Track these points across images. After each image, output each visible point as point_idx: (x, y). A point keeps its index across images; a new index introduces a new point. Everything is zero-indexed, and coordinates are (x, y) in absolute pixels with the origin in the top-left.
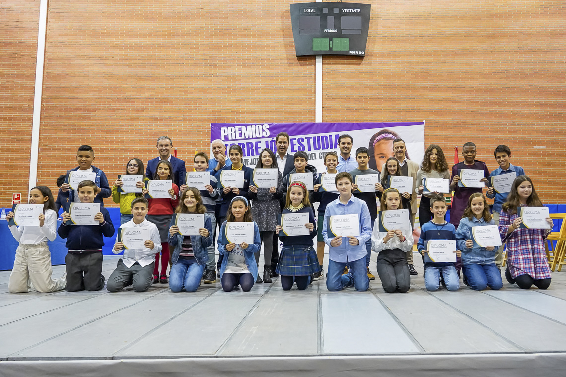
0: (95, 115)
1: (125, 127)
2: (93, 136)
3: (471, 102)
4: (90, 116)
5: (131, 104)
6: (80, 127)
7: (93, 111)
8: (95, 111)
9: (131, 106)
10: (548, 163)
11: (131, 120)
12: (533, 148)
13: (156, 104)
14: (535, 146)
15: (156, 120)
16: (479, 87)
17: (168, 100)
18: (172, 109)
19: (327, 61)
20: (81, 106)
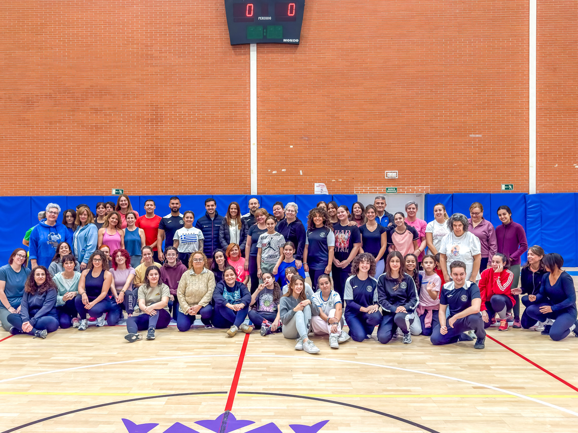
0: (38, 107)
1: (67, 117)
2: (37, 126)
3: (407, 90)
4: (33, 107)
5: (72, 95)
6: (25, 118)
7: (36, 102)
8: (38, 102)
9: (72, 97)
10: (483, 151)
11: (72, 111)
12: (469, 136)
13: (96, 95)
14: (471, 134)
15: (96, 110)
16: (415, 74)
17: (107, 90)
18: (111, 99)
19: (261, 49)
20: (25, 98)
